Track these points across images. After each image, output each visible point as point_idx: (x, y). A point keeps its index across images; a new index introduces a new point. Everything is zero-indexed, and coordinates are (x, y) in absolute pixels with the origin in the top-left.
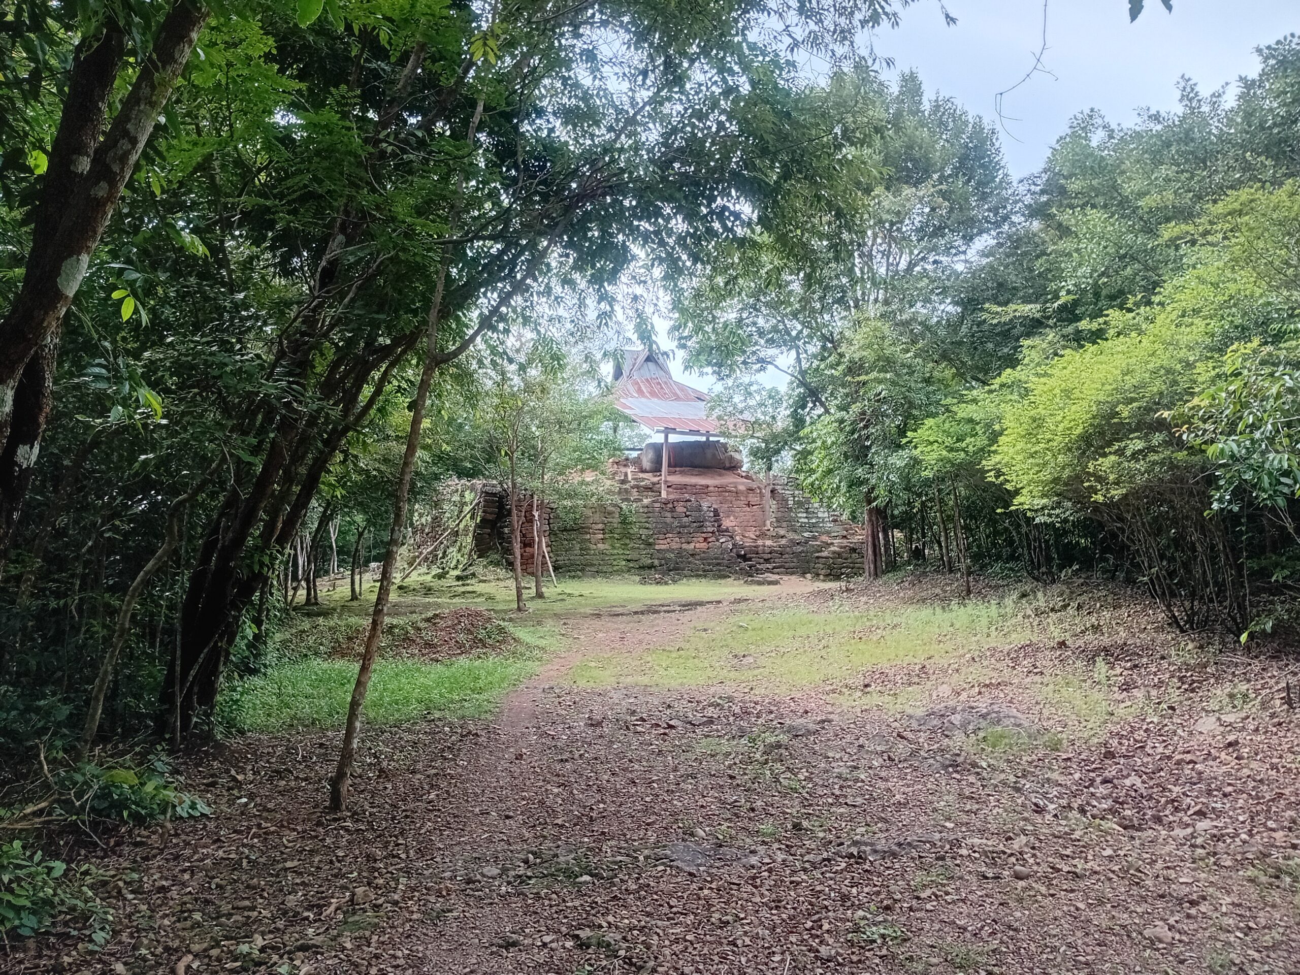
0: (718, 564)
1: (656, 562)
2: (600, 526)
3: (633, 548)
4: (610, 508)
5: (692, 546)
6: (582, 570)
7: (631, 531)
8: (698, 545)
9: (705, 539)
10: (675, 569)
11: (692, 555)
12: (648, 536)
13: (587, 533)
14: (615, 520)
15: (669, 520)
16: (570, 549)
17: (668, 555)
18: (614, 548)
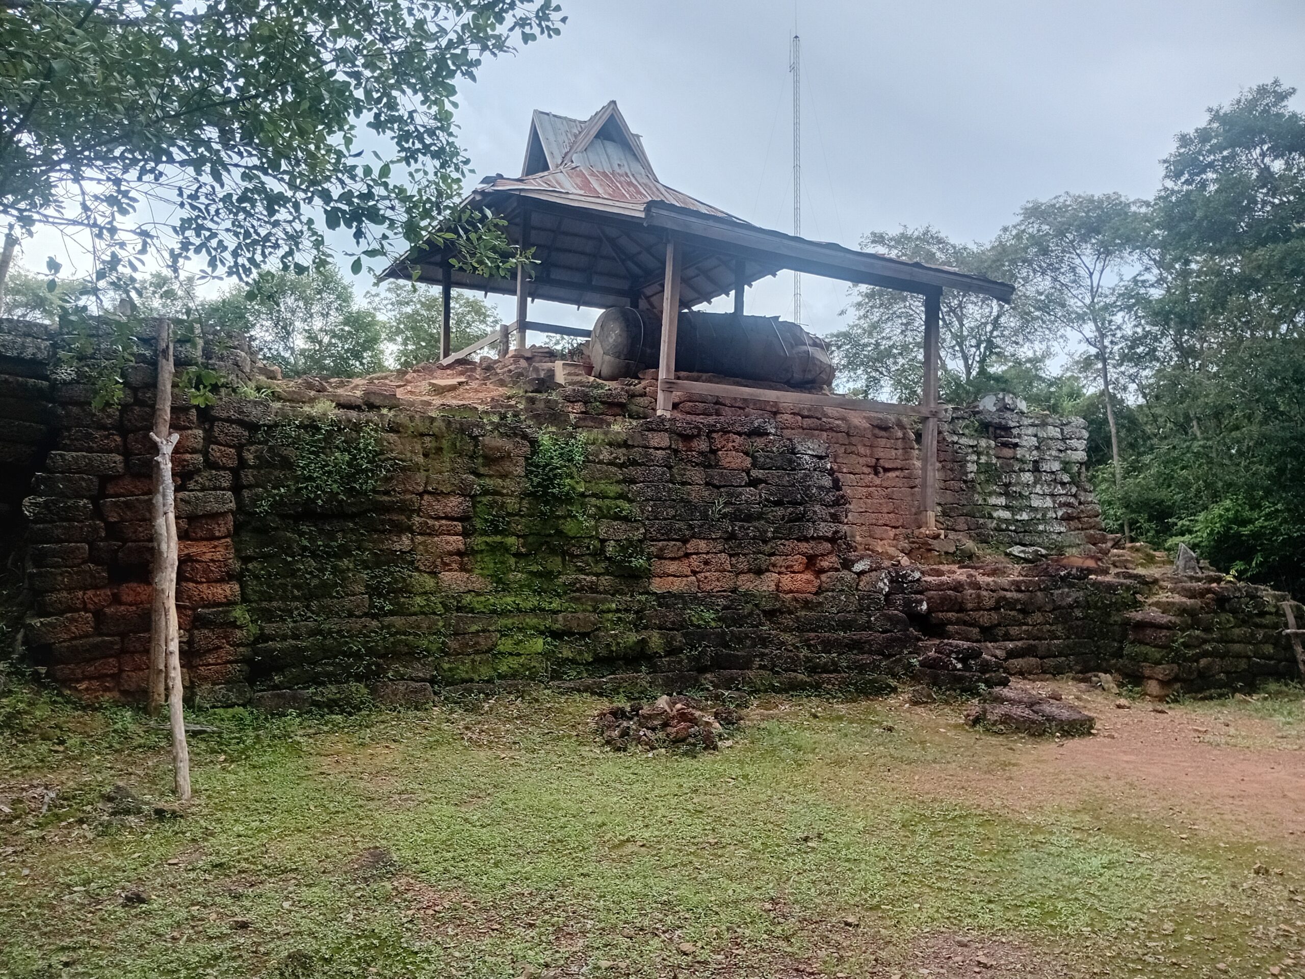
0: (856, 645)
1: (656, 640)
2: (454, 504)
3: (571, 587)
4: (494, 441)
5: (768, 583)
6: (369, 677)
7: (569, 527)
8: (787, 581)
9: (811, 561)
10: (719, 664)
11: (771, 614)
12: (630, 547)
13: (401, 529)
14: (510, 485)
15: (697, 493)
16: (325, 589)
17: (692, 614)
18: (502, 585)
